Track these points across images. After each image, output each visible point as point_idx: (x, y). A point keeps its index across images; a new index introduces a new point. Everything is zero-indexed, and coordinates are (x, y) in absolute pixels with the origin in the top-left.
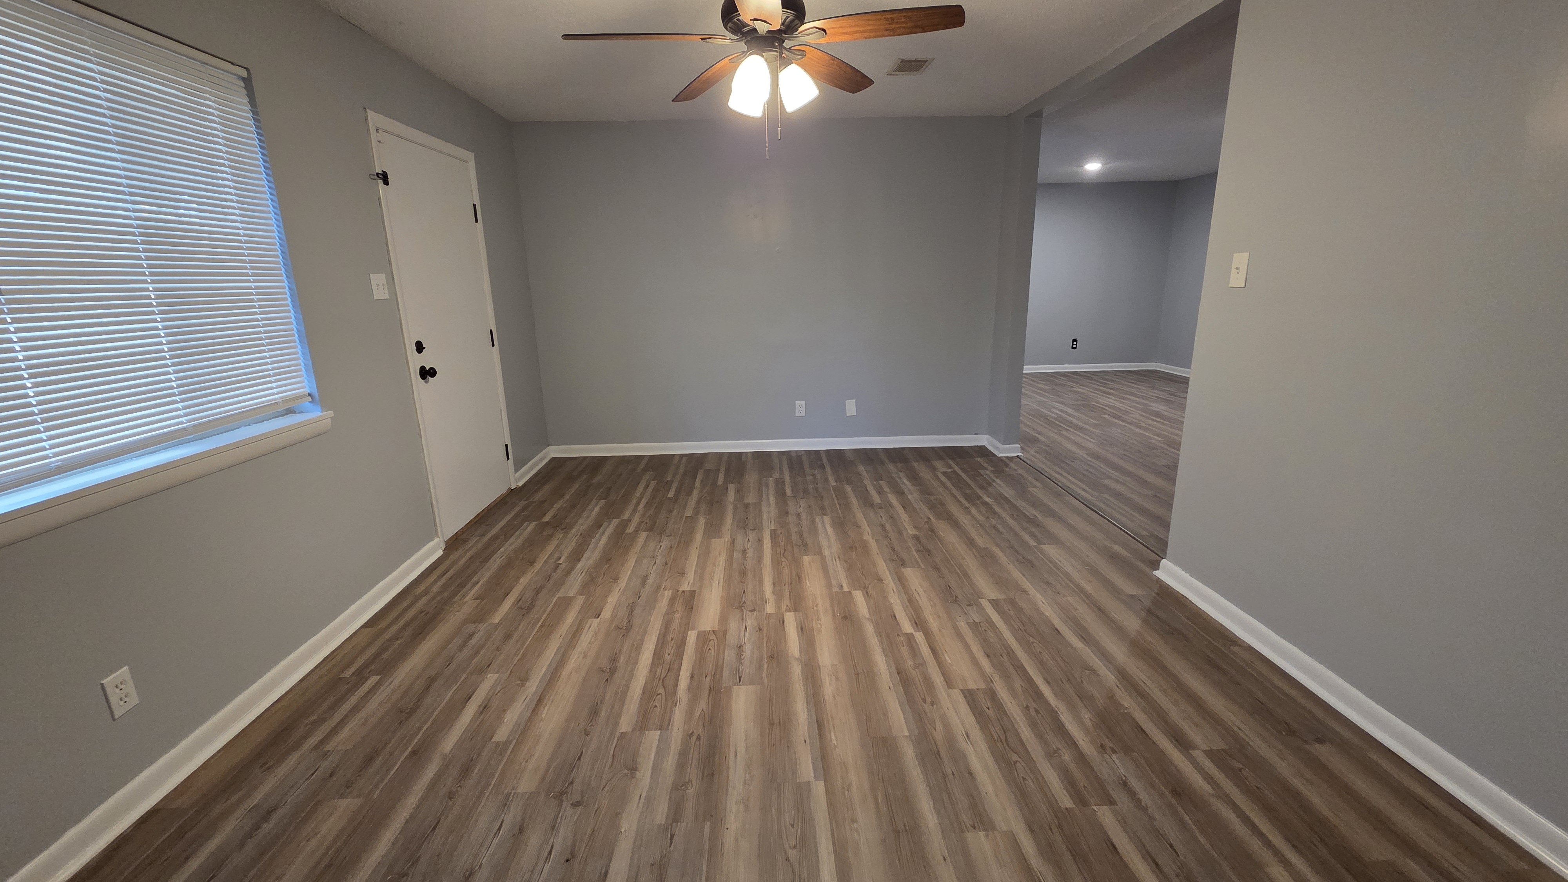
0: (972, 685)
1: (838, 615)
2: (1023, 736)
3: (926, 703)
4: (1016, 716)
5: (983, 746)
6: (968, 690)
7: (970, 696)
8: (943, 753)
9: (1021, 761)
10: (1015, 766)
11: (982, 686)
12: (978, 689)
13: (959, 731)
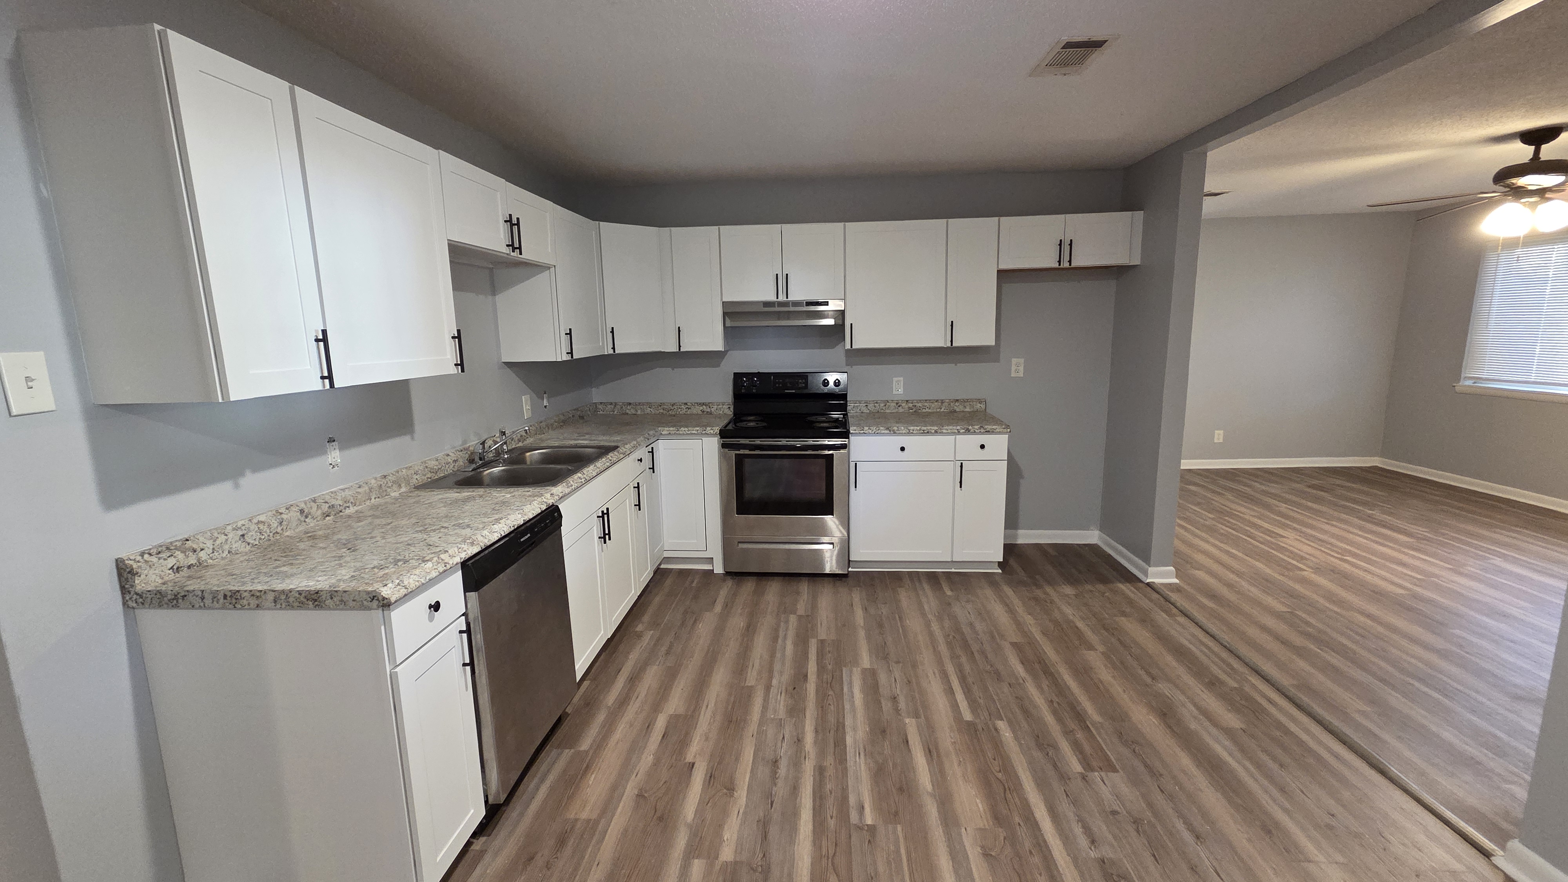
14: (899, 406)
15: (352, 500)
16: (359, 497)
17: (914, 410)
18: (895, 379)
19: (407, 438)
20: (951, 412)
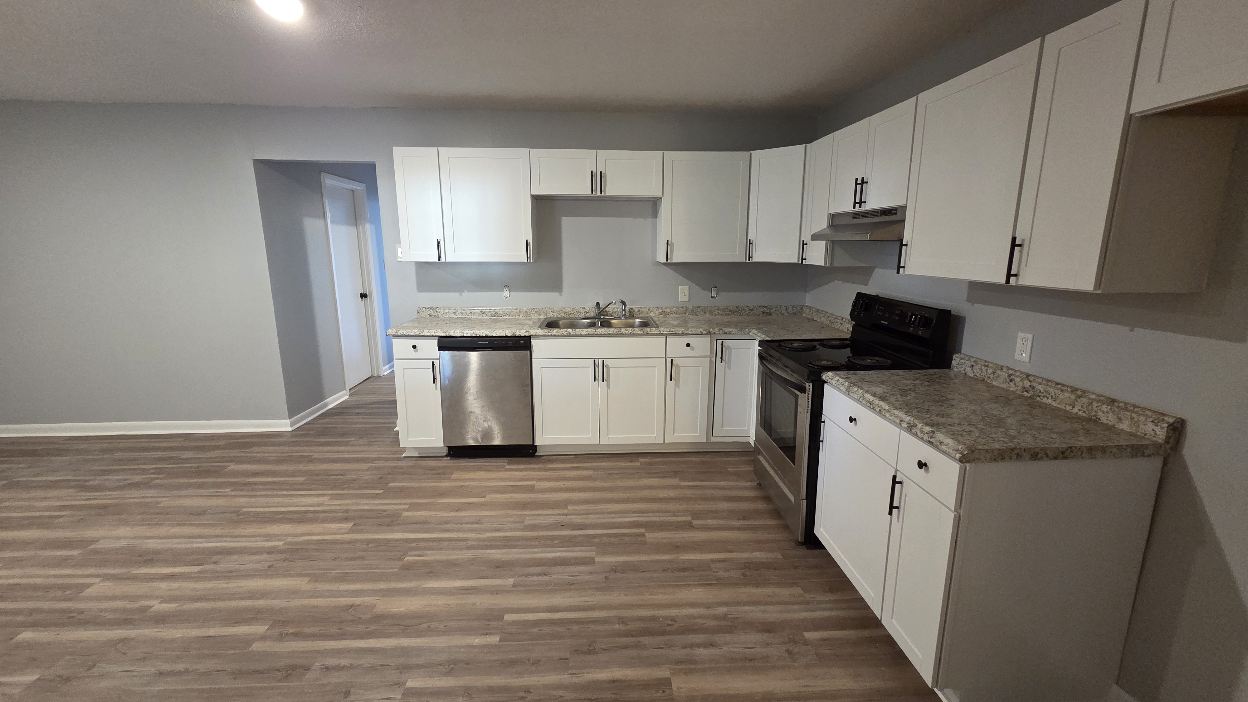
14: (1011, 381)
15: (508, 313)
16: (512, 313)
17: (1031, 393)
18: (1021, 335)
19: (557, 294)
20: (1089, 420)
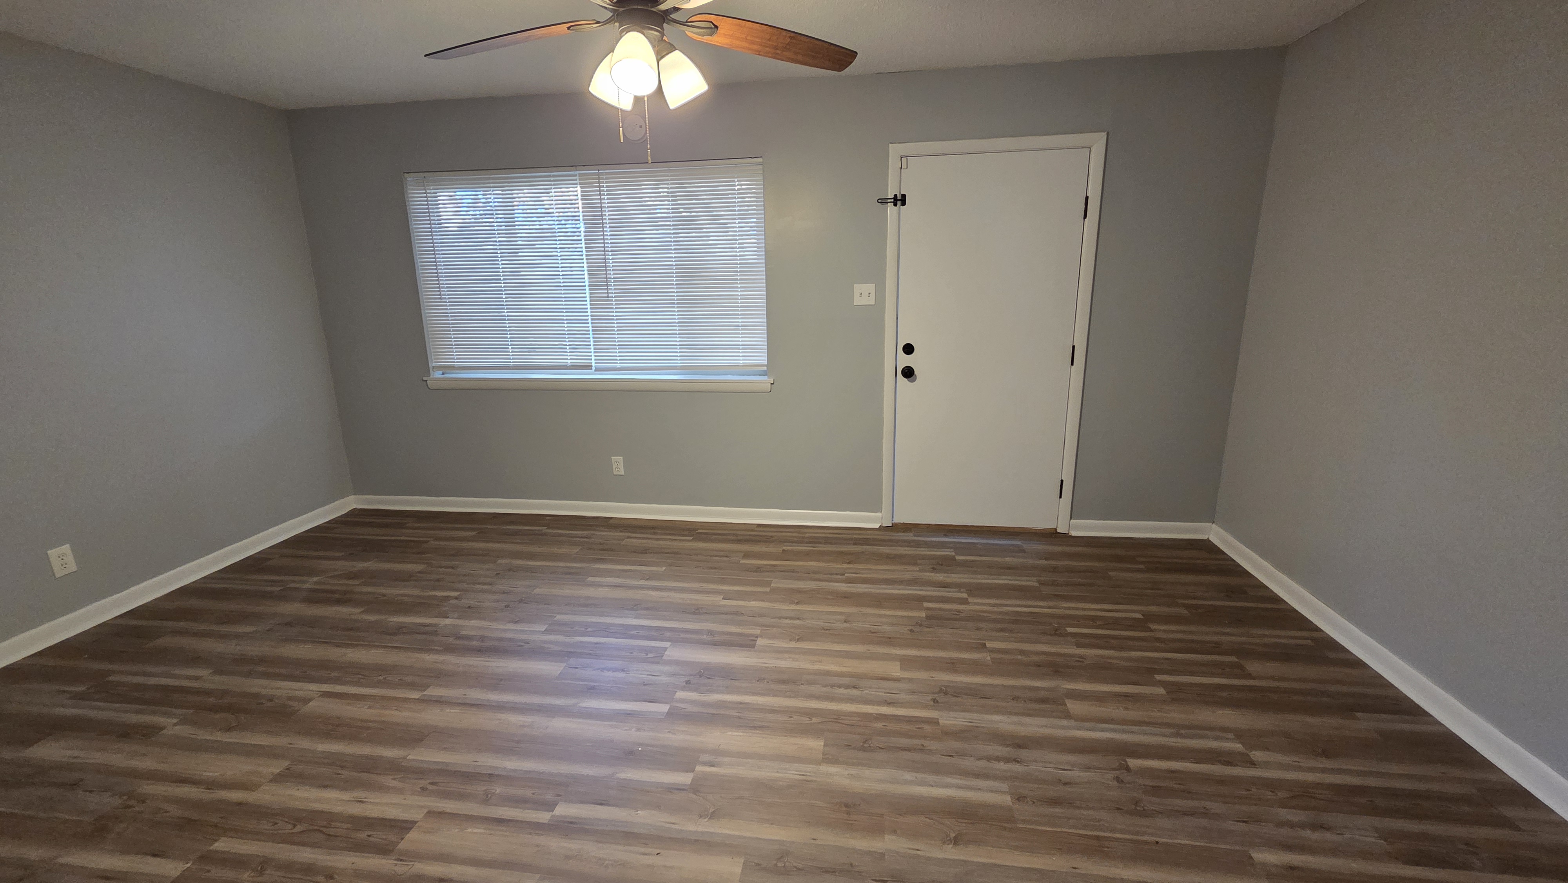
0: (412, 835)
1: (640, 749)
2: (308, 849)
3: (429, 783)
4: (336, 857)
5: (338, 809)
6: (411, 829)
7: (403, 827)
8: (365, 776)
9: (291, 831)
10: (292, 824)
11: (402, 846)
12: (402, 839)
13: (373, 797)
